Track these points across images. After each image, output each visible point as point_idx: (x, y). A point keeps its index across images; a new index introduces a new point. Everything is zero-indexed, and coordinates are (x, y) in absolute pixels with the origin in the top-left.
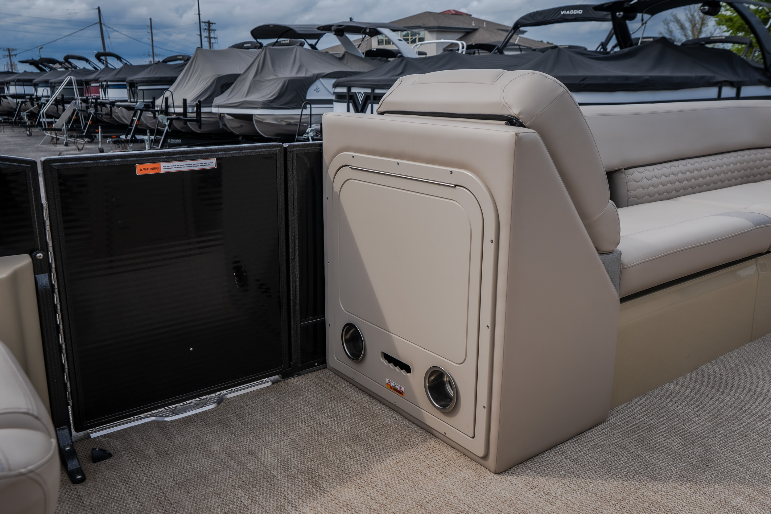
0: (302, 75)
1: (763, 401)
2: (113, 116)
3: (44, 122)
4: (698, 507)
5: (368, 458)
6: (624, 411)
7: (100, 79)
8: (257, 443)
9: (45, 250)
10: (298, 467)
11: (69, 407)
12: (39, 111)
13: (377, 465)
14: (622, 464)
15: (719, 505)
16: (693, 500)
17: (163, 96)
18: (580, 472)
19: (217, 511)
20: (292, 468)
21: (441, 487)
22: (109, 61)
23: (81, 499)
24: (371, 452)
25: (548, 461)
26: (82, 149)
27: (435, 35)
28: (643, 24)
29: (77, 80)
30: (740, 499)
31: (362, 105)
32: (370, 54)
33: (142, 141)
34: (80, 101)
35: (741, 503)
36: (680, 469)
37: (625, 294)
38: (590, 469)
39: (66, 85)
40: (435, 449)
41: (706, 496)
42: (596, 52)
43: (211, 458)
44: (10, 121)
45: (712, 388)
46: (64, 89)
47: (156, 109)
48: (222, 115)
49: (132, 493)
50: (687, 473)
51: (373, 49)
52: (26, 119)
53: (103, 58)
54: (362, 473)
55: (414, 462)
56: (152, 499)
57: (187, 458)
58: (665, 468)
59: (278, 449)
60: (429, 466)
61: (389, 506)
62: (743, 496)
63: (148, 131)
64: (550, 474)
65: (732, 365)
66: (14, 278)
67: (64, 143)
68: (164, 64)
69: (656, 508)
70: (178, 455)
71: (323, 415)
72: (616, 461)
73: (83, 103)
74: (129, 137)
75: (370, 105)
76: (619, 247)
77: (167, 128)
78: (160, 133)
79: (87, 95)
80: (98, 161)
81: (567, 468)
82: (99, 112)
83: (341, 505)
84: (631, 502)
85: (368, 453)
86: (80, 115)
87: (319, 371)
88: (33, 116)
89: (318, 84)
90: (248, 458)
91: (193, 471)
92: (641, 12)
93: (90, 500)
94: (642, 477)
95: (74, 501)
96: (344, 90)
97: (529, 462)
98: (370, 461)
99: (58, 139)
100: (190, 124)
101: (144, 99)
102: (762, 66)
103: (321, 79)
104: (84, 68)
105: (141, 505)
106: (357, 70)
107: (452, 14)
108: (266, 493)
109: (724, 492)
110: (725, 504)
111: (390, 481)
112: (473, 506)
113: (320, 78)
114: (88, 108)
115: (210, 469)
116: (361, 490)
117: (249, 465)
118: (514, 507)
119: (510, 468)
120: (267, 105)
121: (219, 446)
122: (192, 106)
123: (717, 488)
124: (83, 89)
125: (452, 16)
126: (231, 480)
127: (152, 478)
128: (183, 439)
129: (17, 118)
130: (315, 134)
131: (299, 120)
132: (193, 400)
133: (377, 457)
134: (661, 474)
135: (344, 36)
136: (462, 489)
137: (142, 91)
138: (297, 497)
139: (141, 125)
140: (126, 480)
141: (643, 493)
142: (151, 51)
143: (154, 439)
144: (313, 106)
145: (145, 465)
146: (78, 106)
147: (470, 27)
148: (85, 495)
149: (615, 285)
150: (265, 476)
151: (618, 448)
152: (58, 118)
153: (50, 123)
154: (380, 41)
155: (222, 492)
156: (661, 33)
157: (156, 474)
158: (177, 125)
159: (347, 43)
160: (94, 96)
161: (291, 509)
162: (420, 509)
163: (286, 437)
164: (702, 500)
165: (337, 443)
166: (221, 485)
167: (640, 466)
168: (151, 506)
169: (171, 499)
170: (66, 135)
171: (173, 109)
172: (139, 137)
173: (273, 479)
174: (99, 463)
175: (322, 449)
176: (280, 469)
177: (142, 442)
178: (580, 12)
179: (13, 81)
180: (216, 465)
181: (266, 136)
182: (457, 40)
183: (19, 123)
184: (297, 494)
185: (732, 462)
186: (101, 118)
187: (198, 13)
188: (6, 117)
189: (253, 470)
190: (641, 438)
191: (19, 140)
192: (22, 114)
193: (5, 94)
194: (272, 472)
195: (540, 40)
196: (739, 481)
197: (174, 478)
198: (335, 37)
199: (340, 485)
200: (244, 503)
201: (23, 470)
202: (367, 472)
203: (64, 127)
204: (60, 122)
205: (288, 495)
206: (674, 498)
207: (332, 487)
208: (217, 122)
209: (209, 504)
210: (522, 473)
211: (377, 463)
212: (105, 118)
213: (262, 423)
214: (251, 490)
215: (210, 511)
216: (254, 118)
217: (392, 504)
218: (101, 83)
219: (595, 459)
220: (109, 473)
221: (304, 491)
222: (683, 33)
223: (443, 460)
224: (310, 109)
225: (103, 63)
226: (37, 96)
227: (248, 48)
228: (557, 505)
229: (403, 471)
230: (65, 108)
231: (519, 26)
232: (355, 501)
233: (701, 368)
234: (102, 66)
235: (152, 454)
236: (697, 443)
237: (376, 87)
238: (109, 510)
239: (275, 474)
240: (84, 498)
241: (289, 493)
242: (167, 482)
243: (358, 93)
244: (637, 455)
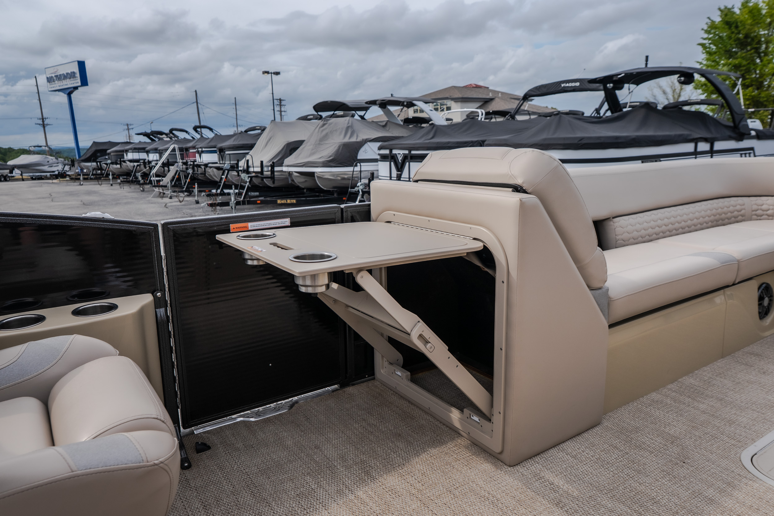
0: (354, 139)
1: (732, 408)
2: (206, 175)
3: (154, 180)
4: (676, 497)
5: (408, 452)
6: (615, 416)
7: (197, 147)
8: (321, 439)
9: (163, 290)
10: (353, 459)
11: (179, 410)
12: (150, 172)
13: (415, 458)
14: (613, 460)
15: (693, 495)
16: (672, 491)
17: (245, 158)
18: (579, 466)
19: (291, 493)
20: (349, 460)
21: (466, 477)
22: (203, 132)
23: (188, 482)
24: (410, 447)
25: (552, 457)
26: (182, 201)
27: (459, 104)
28: (630, 93)
29: (179, 148)
30: (711, 490)
31: (401, 164)
32: (407, 121)
33: (229, 194)
34: (181, 164)
35: (712, 494)
36: (661, 465)
37: (613, 321)
38: (586, 463)
39: (171, 152)
40: (461, 445)
41: (683, 487)
42: (590, 117)
43: (286, 451)
44: (128, 180)
45: (689, 397)
46: (169, 154)
47: (240, 169)
48: (291, 173)
49: (227, 477)
50: (667, 468)
51: (409, 117)
52: (140, 178)
53: (199, 130)
54: (403, 465)
55: (444, 456)
56: (241, 483)
57: (268, 451)
58: (649, 464)
59: (337, 444)
60: (457, 460)
61: (424, 491)
62: (714, 488)
63: (233, 186)
64: (554, 468)
65: (706, 378)
66: (141, 312)
67: (169, 197)
68: (246, 133)
69: (641, 497)
70: (260, 448)
71: (372, 417)
72: (608, 457)
73: (183, 165)
74: (219, 191)
75: (407, 163)
76: (607, 284)
77: (248, 183)
78: (242, 187)
79: (187, 159)
80: (203, 223)
81: (568, 462)
82: (196, 172)
83: (387, 490)
84: (620, 491)
85: (408, 448)
86: (181, 174)
87: (369, 382)
88: (145, 176)
89: (366, 147)
90: (314, 451)
91: (272, 461)
92: (628, 83)
93: (195, 482)
94: (629, 470)
95: (183, 483)
96: (387, 152)
97: (537, 457)
98: (410, 455)
99: (164, 194)
100: (266, 180)
101: (230, 161)
102: (731, 124)
103: (368, 143)
104: (185, 138)
105: (234, 487)
106: (397, 135)
107: (473, 87)
108: (329, 480)
109: (698, 484)
110: (699, 495)
111: (425, 471)
112: (492, 492)
113: (368, 141)
114: (187, 169)
115: (285, 460)
116: (402, 478)
117: (315, 456)
118: (525, 494)
119: (522, 462)
120: (326, 164)
121: (292, 441)
122: (267, 166)
123: (692, 481)
124: (183, 154)
125: (473, 89)
126: (301, 468)
127: (241, 466)
128: (264, 435)
129: (133, 178)
130: (364, 187)
131: (351, 176)
132: (271, 405)
133: (415, 452)
134: (646, 469)
135: (386, 108)
136: (483, 479)
137: (228, 155)
138: (353, 483)
139: (228, 182)
140: (222, 467)
141: (631, 484)
142: (236, 123)
143: (242, 435)
144: (362, 164)
145: (235, 455)
146: (180, 167)
147: (488, 97)
148: (191, 479)
149: (604, 315)
150: (328, 466)
151: (609, 446)
152: (164, 177)
153: (158, 181)
154: (415, 110)
155: (295, 478)
156: (646, 98)
157: (244, 463)
158: (255, 181)
159: (389, 114)
160: (192, 159)
161: (348, 492)
162: (449, 494)
163: (343, 435)
164: (679, 491)
165: (384, 440)
166: (294, 472)
167: (628, 462)
168: (241, 488)
169: (256, 483)
170: (171, 191)
171: (252, 168)
172: (226, 191)
173: (334, 468)
174: (201, 454)
175: (372, 445)
176: (339, 460)
177: (233, 438)
178: (578, 84)
179: (131, 149)
180: (290, 457)
181: (325, 189)
182: (477, 108)
183: (136, 182)
184: (352, 480)
185: (705, 460)
186: (197, 176)
187: (272, 92)
188: (125, 177)
189: (319, 461)
190: (629, 439)
191: (135, 195)
192: (137, 174)
193: (125, 159)
194: (333, 462)
195: (545, 106)
196: (711, 475)
197: (258, 466)
198: (380, 109)
199: (386, 474)
200: (312, 487)
201: (156, 462)
202: (407, 464)
203: (169, 185)
204: (166, 180)
205: (346, 481)
206: (656, 488)
207: (380, 475)
208: (287, 179)
209: (285, 487)
210: (531, 466)
211: (415, 457)
212: (200, 176)
213: (325, 423)
214: (317, 477)
215: (286, 493)
216: (316, 175)
217: (427, 490)
218: (198, 149)
219: (591, 456)
220: (209, 462)
221: (358, 478)
222: (666, 97)
223: (468, 455)
224: (360, 167)
225: (199, 134)
226: (148, 160)
227: (310, 119)
228: (559, 493)
229: (435, 464)
230: (170, 169)
231: (528, 97)
232: (398, 487)
233: (680, 380)
234: (198, 136)
235: (241, 447)
236: (675, 443)
237: (412, 149)
238: (209, 490)
239: (336, 465)
240: (191, 481)
241: (347, 479)
242: (253, 469)
243: (398, 154)
244: (625, 453)
